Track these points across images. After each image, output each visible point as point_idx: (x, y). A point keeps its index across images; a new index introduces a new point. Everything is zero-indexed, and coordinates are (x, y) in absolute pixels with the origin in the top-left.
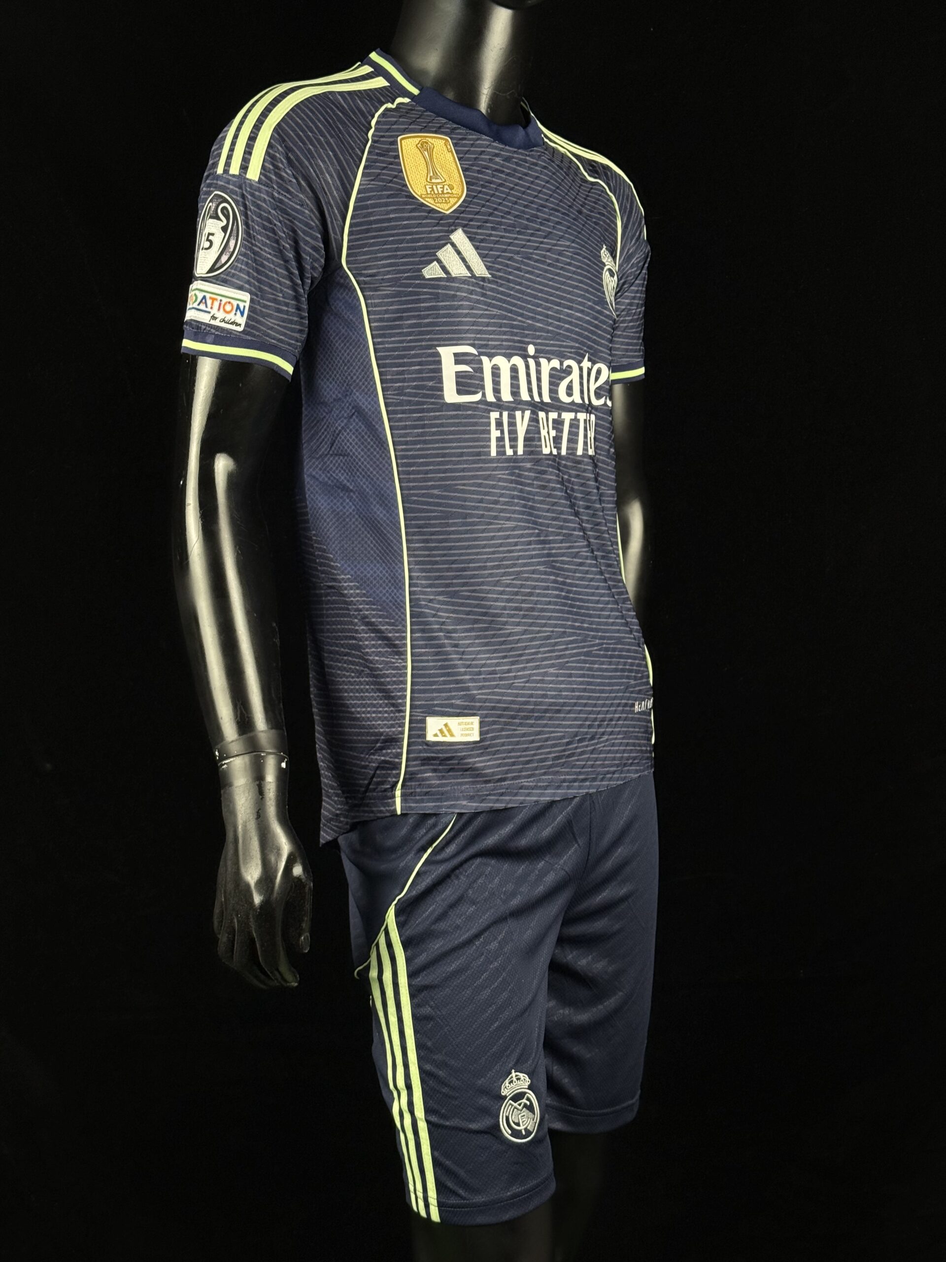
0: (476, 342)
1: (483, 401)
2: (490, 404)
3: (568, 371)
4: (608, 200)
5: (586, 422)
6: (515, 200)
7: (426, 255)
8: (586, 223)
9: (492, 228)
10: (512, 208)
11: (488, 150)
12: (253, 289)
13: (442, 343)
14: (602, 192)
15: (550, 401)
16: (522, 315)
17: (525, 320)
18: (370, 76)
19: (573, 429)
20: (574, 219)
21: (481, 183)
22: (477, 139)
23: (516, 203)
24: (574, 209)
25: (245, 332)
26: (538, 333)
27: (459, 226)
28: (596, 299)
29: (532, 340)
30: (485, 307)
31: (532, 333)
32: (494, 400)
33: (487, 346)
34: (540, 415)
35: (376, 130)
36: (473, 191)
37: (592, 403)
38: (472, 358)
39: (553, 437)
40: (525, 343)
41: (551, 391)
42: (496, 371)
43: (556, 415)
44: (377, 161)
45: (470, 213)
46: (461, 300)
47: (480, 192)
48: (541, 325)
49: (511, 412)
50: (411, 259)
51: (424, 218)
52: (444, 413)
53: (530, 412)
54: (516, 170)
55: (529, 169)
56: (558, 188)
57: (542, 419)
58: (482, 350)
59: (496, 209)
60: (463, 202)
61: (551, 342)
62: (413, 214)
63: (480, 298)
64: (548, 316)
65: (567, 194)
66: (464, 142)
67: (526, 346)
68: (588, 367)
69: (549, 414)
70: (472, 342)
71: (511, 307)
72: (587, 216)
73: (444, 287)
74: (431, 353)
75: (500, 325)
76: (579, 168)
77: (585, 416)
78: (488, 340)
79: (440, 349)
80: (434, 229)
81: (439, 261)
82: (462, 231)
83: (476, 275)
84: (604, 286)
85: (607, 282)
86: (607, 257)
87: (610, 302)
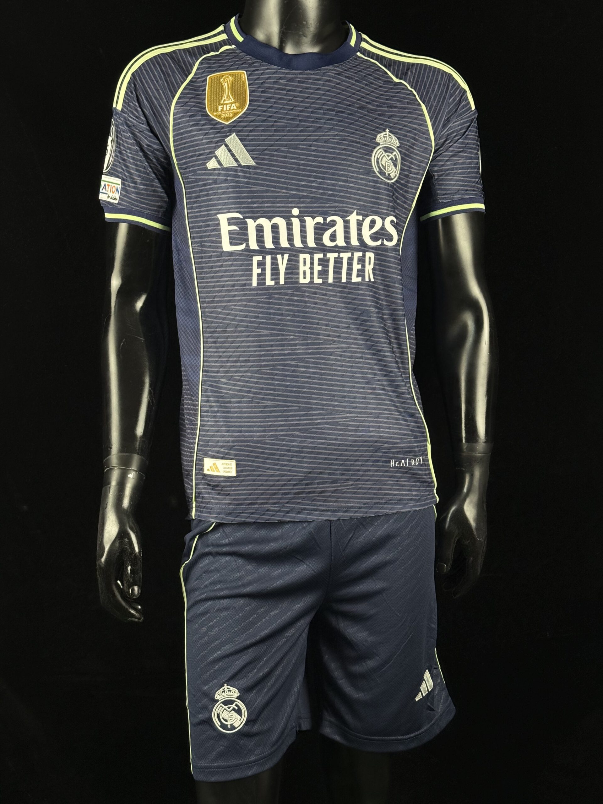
0: (242, 210)
1: (248, 250)
2: (254, 251)
3: (333, 224)
4: (408, 94)
5: (350, 259)
6: (292, 108)
7: (210, 153)
8: (366, 116)
9: (263, 131)
10: (287, 114)
11: (274, 75)
12: (124, 177)
13: (220, 211)
14: (403, 89)
15: (315, 246)
16: (286, 189)
17: (289, 192)
18: (219, 34)
19: (337, 265)
20: (349, 114)
21: (263, 99)
22: (267, 69)
23: (292, 110)
24: (354, 107)
25: (118, 204)
26: (302, 200)
27: (234, 132)
28: (361, 171)
29: (296, 205)
30: (250, 186)
31: (296, 200)
32: (257, 248)
33: (252, 212)
34: (302, 256)
35: (196, 74)
36: (254, 106)
37: (367, 244)
38: (239, 221)
39: (318, 271)
40: (288, 207)
41: (316, 239)
42: (259, 228)
43: (321, 256)
44: (188, 93)
45: (246, 121)
46: (231, 183)
47: (259, 106)
48: (306, 194)
49: (274, 256)
50: (202, 157)
51: (211, 129)
52: (223, 258)
53: (288, 255)
54: (297, 87)
55: (312, 83)
56: (339, 93)
57: (305, 259)
58: (247, 215)
59: (270, 117)
60: (243, 114)
61: (315, 205)
62: (204, 127)
63: (246, 180)
64: (312, 187)
65: (350, 97)
66: (256, 72)
67: (290, 209)
68: (357, 220)
69: (315, 255)
70: (239, 210)
71: (275, 184)
72: (371, 110)
73: (219, 175)
74: (214, 218)
75: (263, 197)
76: (386, 73)
77: (349, 254)
78: (252, 207)
79: (219, 216)
80: (216, 135)
81: (216, 157)
82: (236, 135)
83: (243, 164)
84: (373, 160)
85: (378, 157)
86: (387, 138)
87: (378, 172)
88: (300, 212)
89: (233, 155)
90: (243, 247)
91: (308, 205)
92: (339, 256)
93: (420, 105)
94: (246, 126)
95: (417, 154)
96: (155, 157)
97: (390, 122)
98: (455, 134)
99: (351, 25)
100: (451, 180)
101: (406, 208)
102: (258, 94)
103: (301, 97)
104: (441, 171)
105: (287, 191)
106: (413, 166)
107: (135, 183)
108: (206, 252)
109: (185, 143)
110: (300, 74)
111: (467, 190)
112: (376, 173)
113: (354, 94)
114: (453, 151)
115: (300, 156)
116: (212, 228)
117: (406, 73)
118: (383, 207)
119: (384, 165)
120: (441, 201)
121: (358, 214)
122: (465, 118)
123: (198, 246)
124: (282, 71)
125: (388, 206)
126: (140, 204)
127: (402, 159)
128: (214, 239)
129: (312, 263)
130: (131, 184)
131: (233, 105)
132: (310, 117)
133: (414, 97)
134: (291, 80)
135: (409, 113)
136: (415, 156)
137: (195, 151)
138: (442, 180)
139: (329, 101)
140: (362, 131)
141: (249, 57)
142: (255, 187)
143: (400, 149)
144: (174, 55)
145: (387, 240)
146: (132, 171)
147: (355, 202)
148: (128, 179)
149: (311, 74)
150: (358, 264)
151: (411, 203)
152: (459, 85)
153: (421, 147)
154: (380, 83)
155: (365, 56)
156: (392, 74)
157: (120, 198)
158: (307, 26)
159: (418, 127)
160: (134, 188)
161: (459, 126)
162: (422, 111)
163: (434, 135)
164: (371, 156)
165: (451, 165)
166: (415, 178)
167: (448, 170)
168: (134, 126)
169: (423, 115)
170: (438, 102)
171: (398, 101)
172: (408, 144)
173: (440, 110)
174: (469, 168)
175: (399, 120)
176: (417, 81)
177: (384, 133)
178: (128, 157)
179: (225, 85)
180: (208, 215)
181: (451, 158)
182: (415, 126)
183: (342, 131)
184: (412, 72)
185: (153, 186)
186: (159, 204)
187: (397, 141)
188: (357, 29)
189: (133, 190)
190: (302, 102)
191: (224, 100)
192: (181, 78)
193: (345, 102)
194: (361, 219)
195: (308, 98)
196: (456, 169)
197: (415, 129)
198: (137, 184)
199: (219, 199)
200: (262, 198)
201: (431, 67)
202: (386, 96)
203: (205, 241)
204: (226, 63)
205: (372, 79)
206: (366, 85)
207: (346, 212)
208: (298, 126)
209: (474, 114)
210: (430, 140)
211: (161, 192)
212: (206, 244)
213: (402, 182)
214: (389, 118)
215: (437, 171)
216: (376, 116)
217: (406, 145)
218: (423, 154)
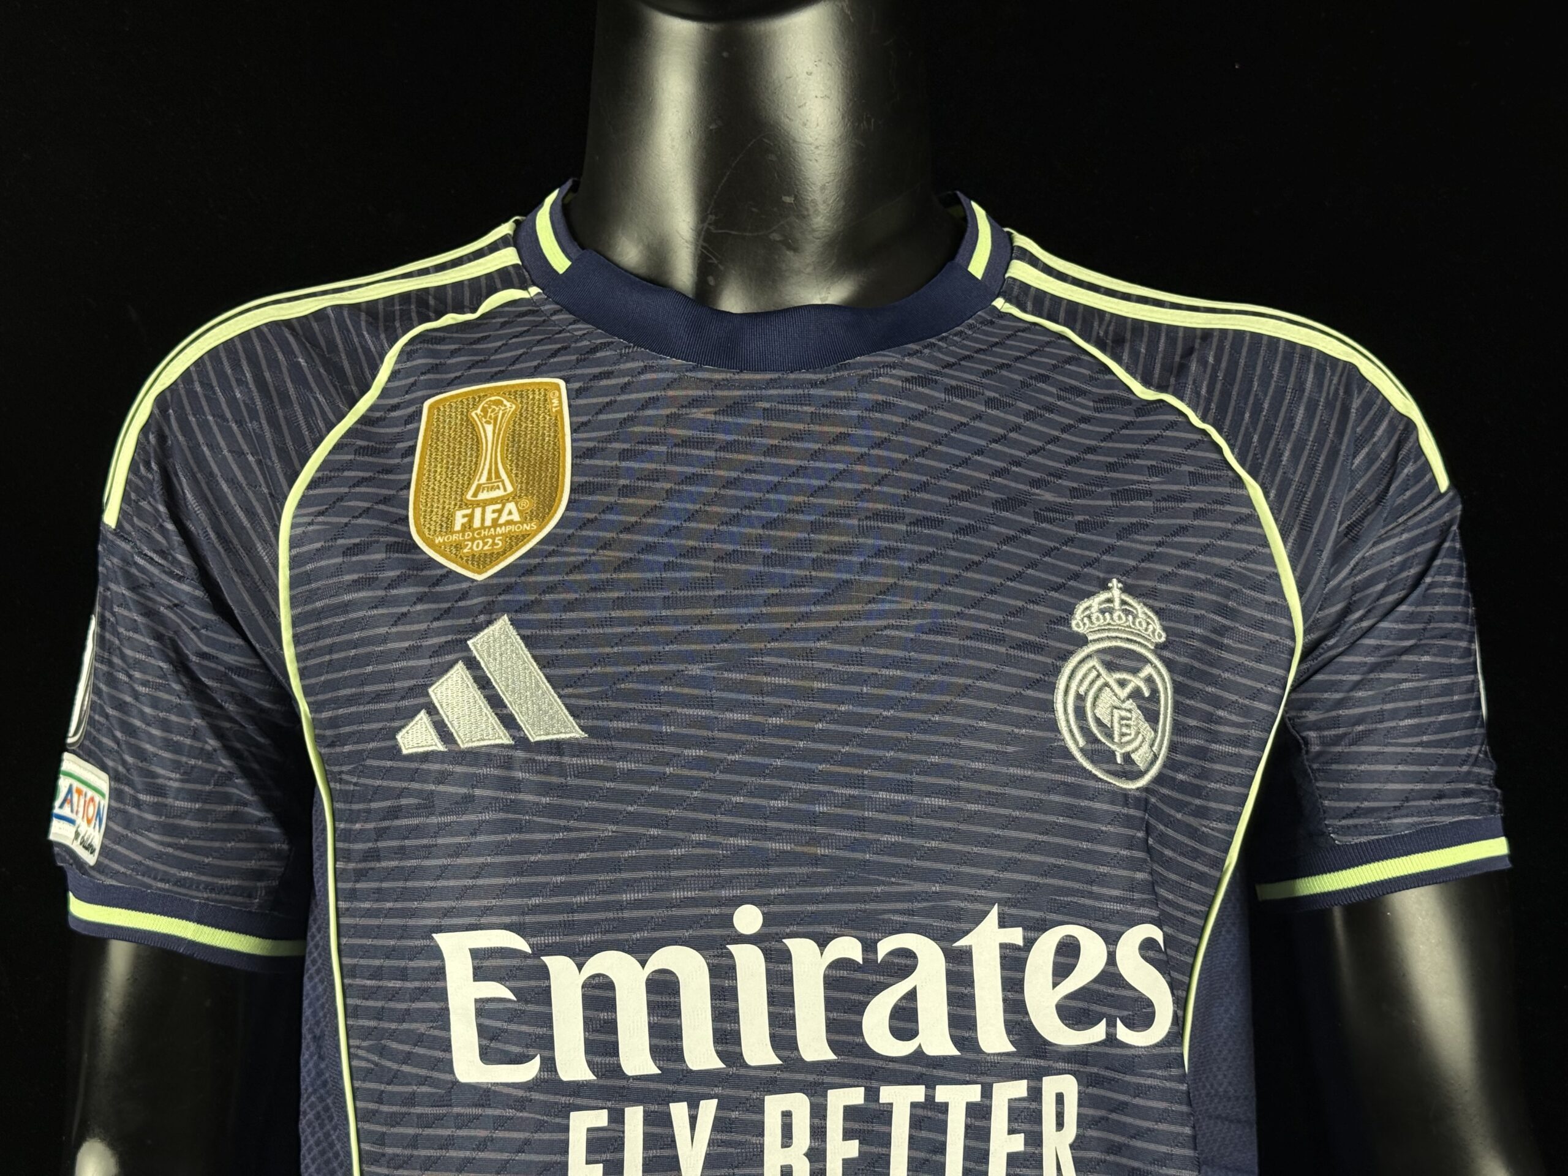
0: (528, 919)
1: (549, 1082)
2: (577, 1088)
4: (1193, 445)
5: (979, 1114)
6: (734, 511)
7: (411, 692)
8: (1028, 532)
9: (619, 604)
10: (713, 536)
11: (671, 393)
12: (121, 769)
13: (447, 922)
14: (1172, 425)
15: (830, 1056)
16: (711, 828)
17: (719, 839)
18: (493, 248)
19: (924, 1134)
20: (964, 530)
21: (622, 482)
22: (645, 370)
23: (735, 519)
24: (982, 501)
25: (98, 867)
26: (773, 870)
27: (504, 611)
28: (1010, 749)
29: (747, 892)
30: (562, 823)
31: (752, 871)
32: (587, 1075)
33: (569, 927)
34: (774, 1105)
35: (385, 393)
36: (589, 506)
37: (1046, 1043)
38: (515, 962)
39: (846, 1162)
40: (720, 902)
41: (832, 1026)
42: (597, 992)
43: (855, 1096)
44: (349, 466)
45: (556, 569)
46: (486, 809)
47: (610, 508)
48: (787, 847)
49: (654, 1107)
50: (383, 706)
51: (420, 599)
52: (456, 1110)
53: (715, 1102)
54: (760, 431)
55: (814, 418)
56: (923, 452)
57: (787, 1115)
58: (551, 940)
59: (649, 548)
60: (541, 542)
61: (828, 890)
62: (394, 592)
63: (545, 800)
64: (814, 819)
65: (965, 462)
66: (604, 382)
67: (725, 910)
68: (1003, 946)
69: (831, 1093)
70: (515, 919)
71: (663, 811)
72: (1048, 510)
73: (442, 778)
74: (423, 948)
75: (616, 866)
76: (1107, 370)
77: (973, 1093)
78: (571, 909)
79: (441, 939)
80: (436, 624)
81: (432, 710)
82: (513, 622)
83: (534, 737)
84: (1059, 707)
85: (1082, 691)
86: (1116, 615)
87: (1082, 750)
88: (768, 920)
89: (495, 702)
90: (528, 1071)
91: (799, 890)
92: (930, 1098)
93: (1238, 481)
94: (551, 588)
95: (1234, 668)
96: (232, 695)
97: (1126, 553)
98: (1380, 587)
99: (975, 205)
100: (1374, 758)
101: (1201, 878)
102: (607, 463)
103: (775, 469)
104: (1335, 723)
105: (712, 839)
106: (1221, 713)
107: (159, 791)
108: (395, 1078)
109: (331, 649)
110: (770, 384)
111: (1440, 795)
112: (1073, 758)
113: (980, 452)
114: (1378, 648)
115: (767, 699)
116: (417, 984)
117: (1183, 368)
118: (1105, 891)
119: (1106, 721)
120: (1338, 840)
121: (1003, 924)
122: (1418, 525)
123: (368, 1049)
124: (700, 375)
125: (1132, 885)
126: (173, 871)
127: (1178, 688)
128: (421, 1028)
129: (818, 1132)
130: (142, 797)
131: (511, 506)
132: (808, 545)
133: (1215, 456)
134: (736, 407)
135: (1198, 514)
136: (1226, 675)
137: (364, 680)
138: (1339, 758)
139: (881, 480)
140: (1016, 594)
141: (582, 328)
142: (584, 824)
143: (1166, 654)
144: (315, 325)
145: (1130, 1025)
146: (149, 747)
147: (991, 872)
148: (136, 778)
149: (814, 384)
150: (1011, 1132)
151: (1219, 855)
152: (1386, 403)
153: (1249, 640)
154: (1084, 406)
155: (1024, 310)
156: (1128, 370)
157: (103, 847)
158: (799, 210)
159: (1236, 566)
160: (157, 809)
161: (1394, 555)
162: (1248, 502)
163: (1301, 591)
164: (1052, 688)
165: (1373, 700)
166: (1235, 759)
167: (1360, 720)
168: (152, 585)
169: (1254, 519)
170: (1311, 467)
171: (1153, 471)
172: (1198, 631)
173: (1318, 498)
174: (1441, 709)
175: (1159, 544)
176: (1226, 395)
177: (1104, 596)
178: (136, 695)
179: (488, 431)
180: (405, 932)
181: (1372, 676)
182: (1226, 563)
183: (932, 596)
184: (1203, 362)
185: (226, 799)
186: (252, 864)
187: (1156, 625)
188: (998, 218)
189: (150, 817)
190: (774, 488)
191: (479, 487)
192: (327, 409)
193: (944, 483)
194: (1020, 942)
195: (796, 472)
196: (1395, 714)
197: (1226, 573)
198: (164, 795)
199: (443, 872)
200: (614, 870)
201: (1274, 341)
202: (1109, 452)
203: (393, 1035)
204: (497, 351)
205: (1050, 394)
206: (1029, 415)
207: (957, 915)
208: (759, 580)
209: (1449, 507)
210: (1286, 612)
211: (260, 821)
212: (394, 1045)
213: (1181, 776)
214: (1119, 537)
215: (1317, 726)
216: (1071, 533)
217: (1192, 636)
218: (1263, 667)
